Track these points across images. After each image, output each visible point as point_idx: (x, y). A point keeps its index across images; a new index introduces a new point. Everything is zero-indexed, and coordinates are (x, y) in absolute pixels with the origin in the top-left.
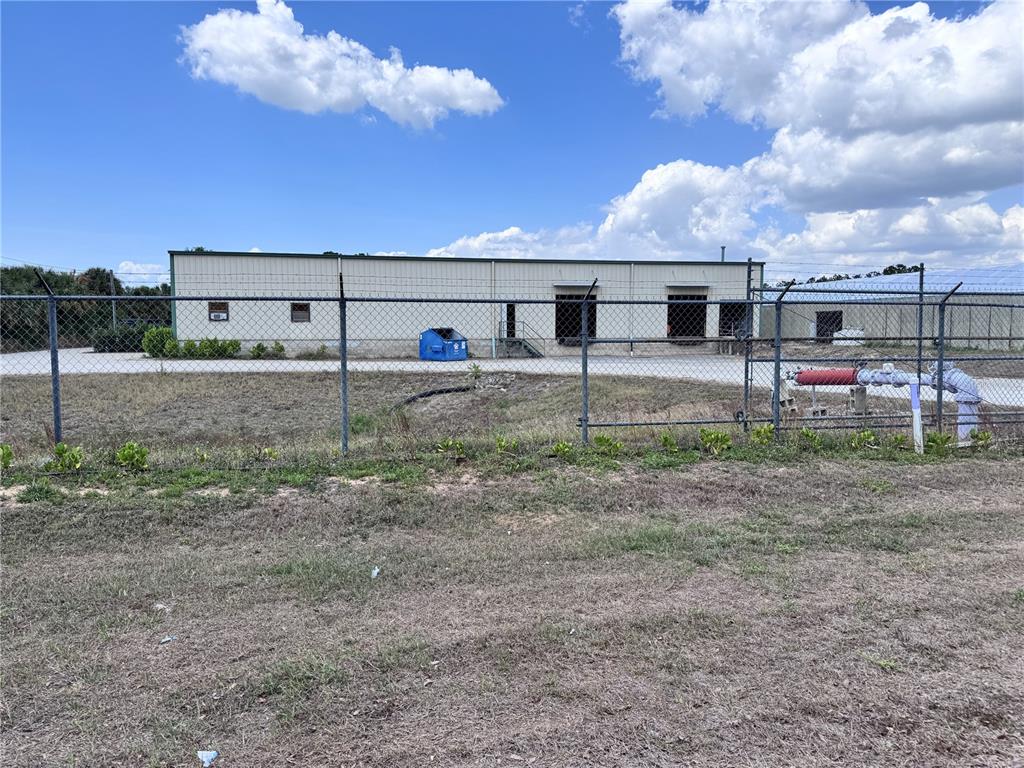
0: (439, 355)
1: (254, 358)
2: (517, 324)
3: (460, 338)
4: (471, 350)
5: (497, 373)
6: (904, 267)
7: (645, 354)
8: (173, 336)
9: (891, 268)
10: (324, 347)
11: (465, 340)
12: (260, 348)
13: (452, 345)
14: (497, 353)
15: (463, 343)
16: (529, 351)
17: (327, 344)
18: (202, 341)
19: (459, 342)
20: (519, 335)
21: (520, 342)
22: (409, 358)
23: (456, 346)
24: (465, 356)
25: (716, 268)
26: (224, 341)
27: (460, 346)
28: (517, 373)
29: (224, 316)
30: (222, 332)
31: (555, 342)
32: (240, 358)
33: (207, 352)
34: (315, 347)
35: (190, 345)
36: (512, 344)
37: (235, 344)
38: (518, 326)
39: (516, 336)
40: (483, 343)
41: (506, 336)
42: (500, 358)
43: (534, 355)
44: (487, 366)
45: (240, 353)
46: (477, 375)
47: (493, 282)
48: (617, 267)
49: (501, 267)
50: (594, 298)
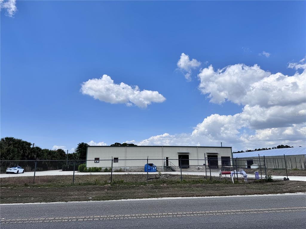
0: (150, 170)
1: (104, 172)
2: (169, 162)
3: (154, 166)
4: (157, 169)
5: (165, 174)
6: (283, 146)
7: (202, 171)
8: (85, 166)
9: (279, 146)
10: (121, 169)
11: (156, 167)
12: (106, 169)
13: (153, 168)
14: (164, 170)
16: (172, 169)
17: (122, 168)
18: (92, 168)
19: (154, 167)
20: (169, 165)
21: (170, 167)
22: (141, 171)
23: (154, 168)
24: (156, 171)
25: (219, 148)
26: (98, 168)
27: (155, 168)
28: (169, 174)
29: (98, 161)
30: (97, 165)
31: (179, 167)
33: (94, 170)
34: (119, 169)
35: (90, 168)
36: (168, 168)
37: (100, 168)
38: (169, 163)
40: (160, 167)
41: (166, 165)
42: (165, 171)
43: (174, 171)
44: (162, 173)
45: (101, 171)
46: (160, 175)
47: (163, 152)
48: (194, 148)
49: (164, 148)
50: (188, 156)
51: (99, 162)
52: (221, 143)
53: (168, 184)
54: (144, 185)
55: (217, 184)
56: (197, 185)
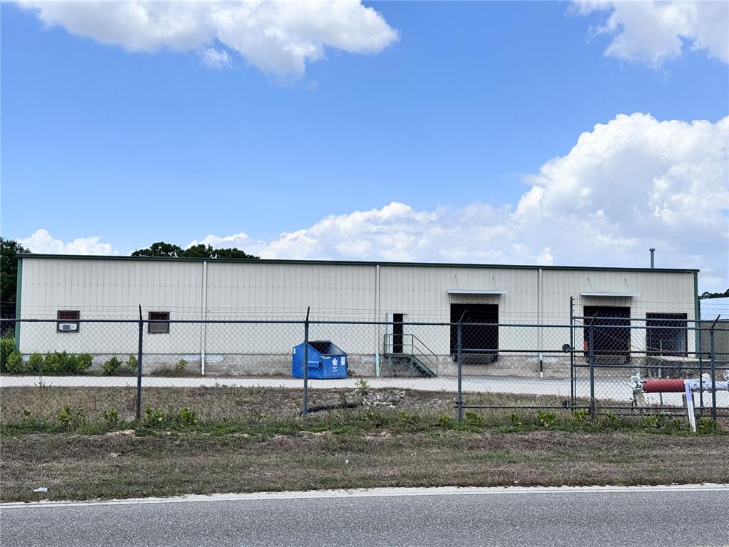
0: (318, 371)
2: (405, 338)
3: (338, 352)
4: (351, 368)
5: (385, 390)
7: (557, 375)
8: (14, 348)
10: (183, 363)
11: (345, 355)
12: (114, 363)
13: (330, 362)
14: (381, 371)
15: (343, 359)
16: (423, 372)
17: (186, 358)
18: (48, 355)
19: (338, 357)
20: (407, 350)
21: (408, 359)
22: (278, 375)
23: (335, 362)
24: (344, 374)
25: (640, 276)
26: (73, 355)
27: (339, 363)
28: (407, 390)
29: (73, 326)
30: (72, 345)
31: (450, 360)
32: (92, 374)
33: (55, 367)
34: (173, 362)
35: (36, 358)
36: (399, 360)
37: (87, 359)
38: (406, 340)
39: (404, 352)
40: (365, 359)
41: (392, 352)
42: (385, 377)
43: (425, 374)
44: (373, 384)
45: (91, 369)
46: (364, 392)
47: (378, 289)
48: (523, 273)
49: (387, 271)
50: (496, 308)
51: (77, 331)
52: (652, 251)
53: (398, 432)
54: (291, 434)
55: (618, 436)
56: (529, 436)
